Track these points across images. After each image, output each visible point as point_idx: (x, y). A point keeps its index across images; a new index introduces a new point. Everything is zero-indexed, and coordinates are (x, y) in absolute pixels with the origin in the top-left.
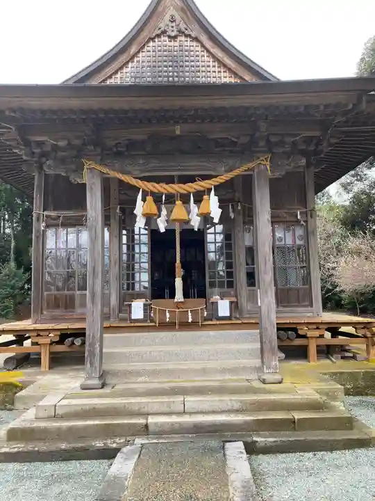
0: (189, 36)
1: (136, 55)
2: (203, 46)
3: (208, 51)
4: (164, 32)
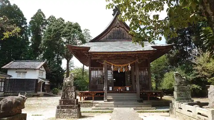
0: (121, 27)
1: (109, 31)
2: (125, 29)
3: (126, 30)
4: (116, 26)
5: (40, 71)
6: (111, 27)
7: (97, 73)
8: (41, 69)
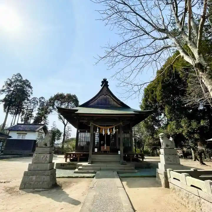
0: (108, 95)
1: (98, 98)
2: (111, 97)
4: (103, 94)
5: (39, 133)
6: (99, 95)
7: (84, 135)
8: (40, 131)
